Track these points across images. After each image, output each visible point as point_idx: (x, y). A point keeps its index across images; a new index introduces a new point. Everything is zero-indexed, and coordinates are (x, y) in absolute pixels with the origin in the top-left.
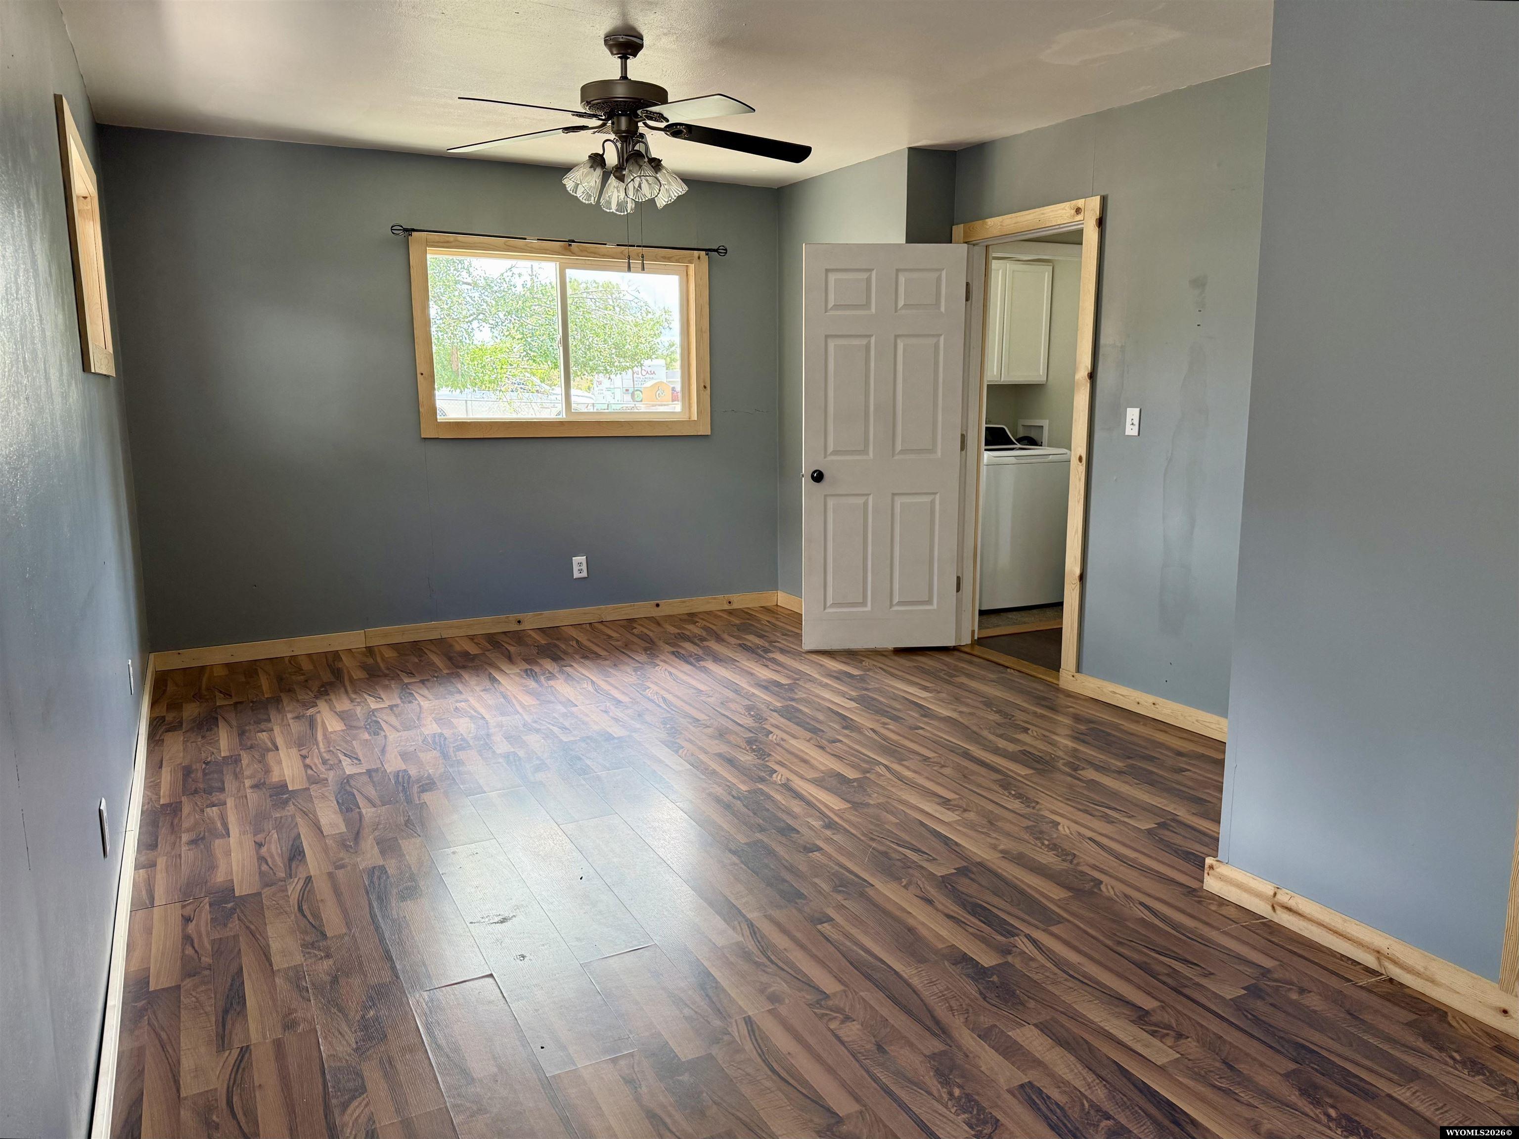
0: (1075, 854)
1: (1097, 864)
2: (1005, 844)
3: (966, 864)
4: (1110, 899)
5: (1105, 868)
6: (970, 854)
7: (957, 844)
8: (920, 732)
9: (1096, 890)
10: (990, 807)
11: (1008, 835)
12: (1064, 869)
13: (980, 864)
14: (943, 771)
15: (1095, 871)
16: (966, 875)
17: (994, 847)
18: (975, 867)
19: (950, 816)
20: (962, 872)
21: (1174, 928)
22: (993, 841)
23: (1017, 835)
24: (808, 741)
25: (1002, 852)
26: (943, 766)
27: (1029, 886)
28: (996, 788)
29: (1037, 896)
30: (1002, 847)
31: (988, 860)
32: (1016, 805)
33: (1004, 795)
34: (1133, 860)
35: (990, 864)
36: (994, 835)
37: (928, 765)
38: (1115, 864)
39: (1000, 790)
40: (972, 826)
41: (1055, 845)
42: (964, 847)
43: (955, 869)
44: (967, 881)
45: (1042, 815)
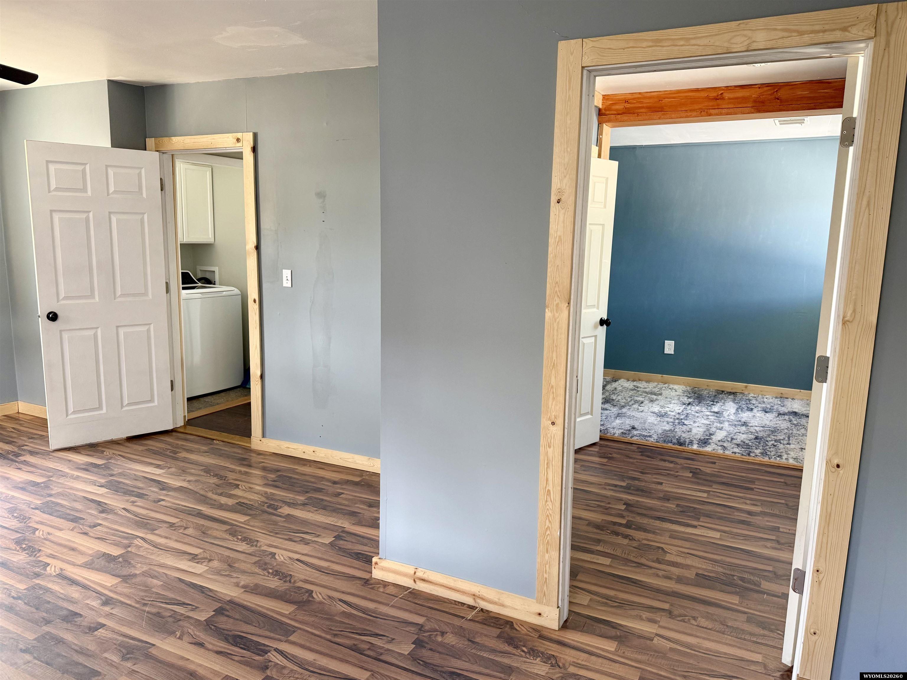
0: (291, 575)
1: (307, 578)
2: (244, 580)
3: (220, 605)
4: (320, 603)
5: (312, 580)
6: (222, 596)
7: (211, 590)
8: (162, 503)
9: (311, 599)
10: (227, 553)
11: (244, 572)
12: (287, 589)
13: (231, 602)
14: (187, 532)
15: (307, 584)
16: (223, 614)
17: (237, 585)
18: (228, 605)
19: (200, 569)
20: (219, 611)
21: (364, 613)
22: (235, 580)
23: (249, 571)
24: (72, 530)
25: (244, 587)
26: (186, 528)
27: (268, 609)
28: (227, 536)
29: (275, 616)
30: (242, 583)
31: (235, 597)
32: (243, 547)
33: (234, 541)
34: (327, 568)
35: (237, 600)
36: (235, 575)
37: (175, 530)
38: (318, 575)
39: (230, 538)
40: (218, 573)
41: (277, 571)
42: (216, 591)
43: (214, 611)
44: (225, 619)
45: (263, 550)
